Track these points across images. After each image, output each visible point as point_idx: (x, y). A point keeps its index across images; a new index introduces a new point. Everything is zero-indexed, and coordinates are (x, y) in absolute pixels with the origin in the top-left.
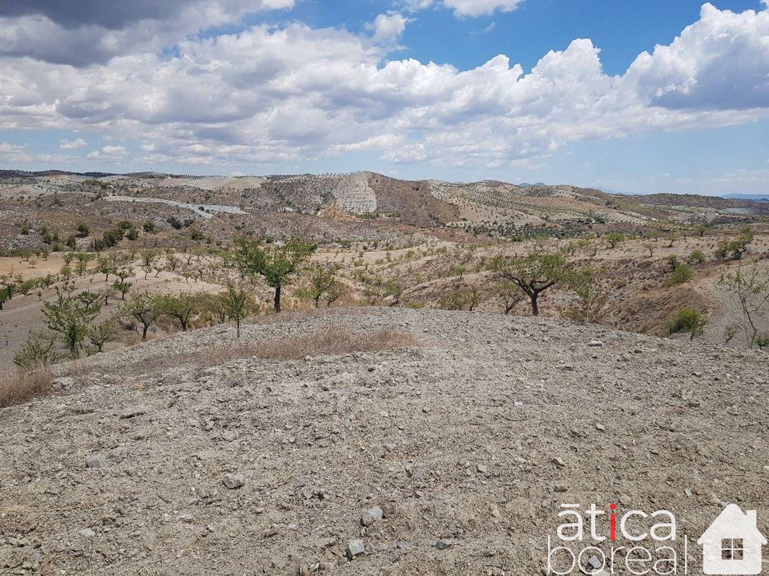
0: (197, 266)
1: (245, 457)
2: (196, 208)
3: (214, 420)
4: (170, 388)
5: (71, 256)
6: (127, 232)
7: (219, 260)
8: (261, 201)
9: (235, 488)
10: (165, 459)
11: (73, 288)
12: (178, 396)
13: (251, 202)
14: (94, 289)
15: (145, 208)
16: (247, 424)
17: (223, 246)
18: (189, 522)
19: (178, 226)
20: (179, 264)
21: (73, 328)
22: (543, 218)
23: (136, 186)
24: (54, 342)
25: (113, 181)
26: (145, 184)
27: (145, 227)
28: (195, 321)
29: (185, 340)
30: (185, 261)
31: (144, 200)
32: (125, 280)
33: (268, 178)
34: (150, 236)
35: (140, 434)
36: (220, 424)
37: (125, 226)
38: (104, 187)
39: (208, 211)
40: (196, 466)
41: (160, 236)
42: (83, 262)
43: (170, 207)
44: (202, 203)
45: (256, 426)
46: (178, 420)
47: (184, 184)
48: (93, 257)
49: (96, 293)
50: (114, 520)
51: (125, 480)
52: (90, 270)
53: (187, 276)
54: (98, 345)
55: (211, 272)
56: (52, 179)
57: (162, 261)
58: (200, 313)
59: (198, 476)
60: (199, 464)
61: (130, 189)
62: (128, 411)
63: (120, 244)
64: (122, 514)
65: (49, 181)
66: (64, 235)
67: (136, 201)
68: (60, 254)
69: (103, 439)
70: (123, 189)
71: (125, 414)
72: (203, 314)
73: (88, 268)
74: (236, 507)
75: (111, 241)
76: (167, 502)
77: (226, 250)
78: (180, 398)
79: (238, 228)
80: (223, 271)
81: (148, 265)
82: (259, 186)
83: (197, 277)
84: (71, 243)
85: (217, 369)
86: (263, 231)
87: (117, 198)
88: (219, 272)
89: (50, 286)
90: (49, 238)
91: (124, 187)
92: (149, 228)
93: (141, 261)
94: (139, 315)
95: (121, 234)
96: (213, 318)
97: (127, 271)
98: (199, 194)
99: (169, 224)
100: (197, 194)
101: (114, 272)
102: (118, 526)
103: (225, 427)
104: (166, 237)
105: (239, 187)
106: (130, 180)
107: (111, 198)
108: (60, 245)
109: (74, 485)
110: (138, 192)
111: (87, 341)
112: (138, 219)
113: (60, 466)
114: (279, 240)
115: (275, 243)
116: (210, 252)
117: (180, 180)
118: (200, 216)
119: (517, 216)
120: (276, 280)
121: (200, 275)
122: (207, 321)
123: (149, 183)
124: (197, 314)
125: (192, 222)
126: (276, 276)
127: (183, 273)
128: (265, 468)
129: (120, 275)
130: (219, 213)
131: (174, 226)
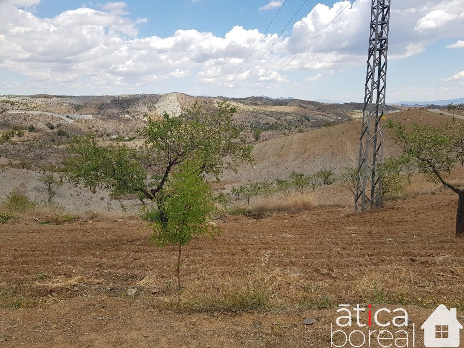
2: (63, 116)
6: (18, 132)
8: (110, 111)
19: (51, 128)
22: (277, 119)
23: (33, 103)
25: (19, 100)
26: (40, 102)
27: (29, 128)
31: (38, 112)
34: (32, 134)
37: (17, 128)
38: (13, 104)
39: (71, 118)
41: (38, 134)
43: (48, 116)
47: (64, 101)
61: (30, 105)
63: (12, 139)
67: (27, 113)
75: (6, 138)
79: (90, 129)
82: (110, 102)
86: (105, 129)
91: (26, 104)
92: (32, 129)
95: (14, 133)
99: (47, 127)
100: (71, 107)
105: (98, 103)
106: (30, 100)
107: (11, 111)
110: (34, 107)
112: (27, 124)
114: (115, 134)
117: (61, 99)
118: (66, 121)
119: (262, 118)
125: (61, 125)
130: (79, 119)
131: (49, 128)
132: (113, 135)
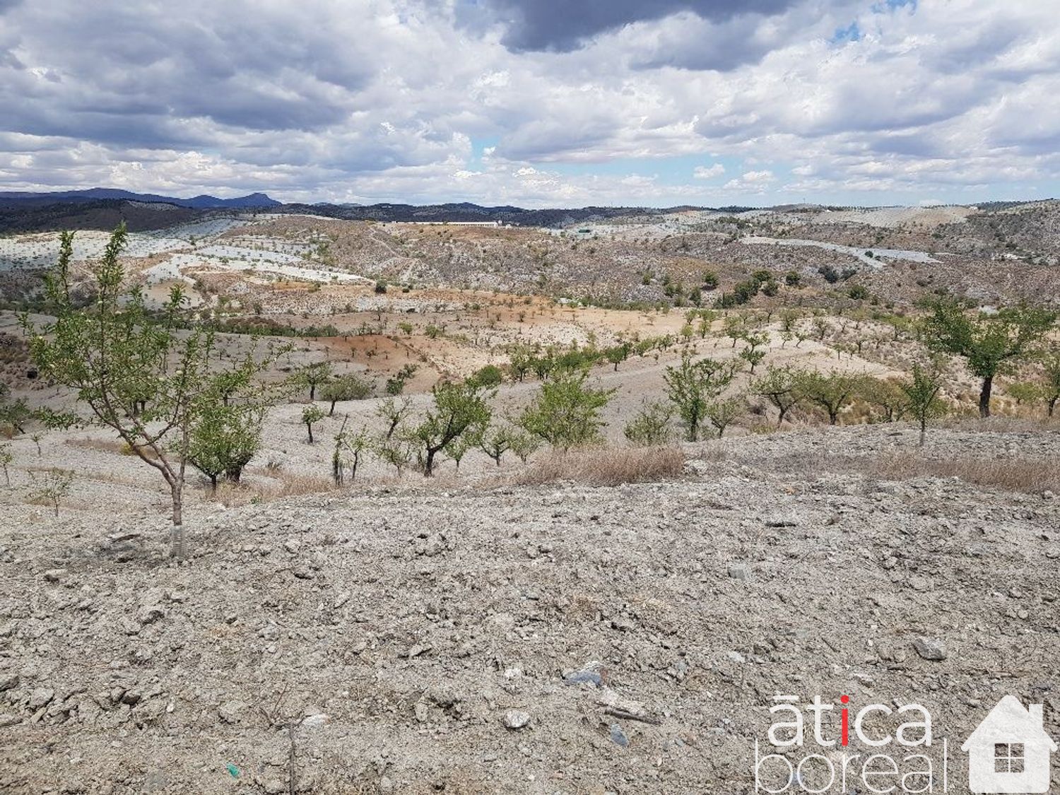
0: (855, 336)
1: (944, 620)
2: (859, 253)
3: (896, 556)
4: (831, 498)
5: (693, 313)
6: (764, 285)
7: (888, 329)
8: (963, 243)
9: (932, 660)
10: (828, 592)
11: (694, 353)
12: (842, 512)
13: (947, 246)
14: (718, 357)
15: (791, 253)
16: (948, 573)
17: (896, 310)
18: (868, 685)
19: (832, 278)
20: (830, 332)
21: (696, 402)
23: (782, 224)
24: (671, 417)
25: (753, 218)
26: (795, 220)
27: (788, 278)
28: (845, 414)
29: (840, 437)
30: (839, 328)
31: (791, 242)
32: (757, 348)
33: (979, 208)
34: (794, 291)
35: (793, 551)
36: (906, 563)
37: (763, 276)
38: (741, 225)
39: (878, 258)
40: (872, 613)
41: (806, 292)
42: (708, 321)
43: (824, 252)
44: (871, 247)
45: (961, 580)
46: (842, 545)
47: (847, 219)
48: (720, 315)
49: (720, 361)
50: (768, 652)
51: (776, 606)
52: (714, 332)
53: (838, 348)
54: (720, 427)
55: (875, 346)
56: (681, 217)
57: (806, 325)
58: (853, 404)
59: (874, 627)
60: (876, 610)
61: (774, 228)
62: (777, 517)
63: (754, 300)
64: (776, 647)
65: (677, 220)
66: (688, 287)
67: (780, 243)
68: (682, 310)
69: (747, 546)
70: (767, 228)
71: (773, 521)
72: (857, 405)
73: (712, 330)
74: (935, 686)
75: (743, 296)
76: (834, 650)
77: (900, 315)
78: (844, 516)
79: (921, 284)
80: (892, 345)
81: (787, 330)
82: (964, 220)
83: (853, 352)
84: (695, 297)
85: (896, 485)
86: (963, 289)
87: (757, 240)
88: (887, 347)
89: (668, 348)
90: (671, 289)
91: (767, 226)
92: (793, 280)
93: (778, 325)
94: (775, 396)
95: (756, 288)
96: (872, 412)
97: (760, 336)
98: (868, 233)
99: (820, 276)
100: (864, 233)
101: (744, 337)
102: (774, 661)
103: (914, 570)
104: (814, 294)
105: (931, 223)
106: (775, 216)
107: (748, 240)
108: (683, 299)
109: (715, 594)
110: (783, 232)
111: (707, 421)
112: (780, 269)
113: (699, 566)
114: (987, 304)
115: (981, 308)
116: (876, 317)
117: (841, 213)
118: (866, 265)
120: (985, 365)
121: (858, 349)
122: (863, 415)
123: (799, 220)
124: (849, 404)
125: (854, 273)
126: (988, 359)
127: (833, 344)
128: (978, 644)
129: (752, 340)
130: (895, 261)
131: (827, 278)
132: (983, 306)
